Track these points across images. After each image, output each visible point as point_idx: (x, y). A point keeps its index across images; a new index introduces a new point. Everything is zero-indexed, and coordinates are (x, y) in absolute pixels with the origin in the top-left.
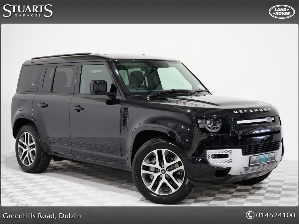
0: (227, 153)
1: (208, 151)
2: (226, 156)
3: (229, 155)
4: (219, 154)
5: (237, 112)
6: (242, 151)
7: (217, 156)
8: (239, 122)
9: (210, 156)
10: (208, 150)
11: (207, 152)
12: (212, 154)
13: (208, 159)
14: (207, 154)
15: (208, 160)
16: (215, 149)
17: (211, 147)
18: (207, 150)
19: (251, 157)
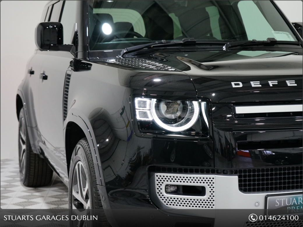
0: (202, 185)
1: (158, 176)
2: (200, 191)
3: (208, 190)
4: (186, 184)
5: (241, 85)
6: (240, 181)
7: (181, 189)
8: (240, 110)
9: (161, 187)
10: (159, 174)
11: (156, 178)
12: (166, 183)
13: (158, 194)
14: (157, 182)
15: (159, 197)
16: (175, 171)
17: (167, 166)
18: (156, 174)
19: (268, 198)
